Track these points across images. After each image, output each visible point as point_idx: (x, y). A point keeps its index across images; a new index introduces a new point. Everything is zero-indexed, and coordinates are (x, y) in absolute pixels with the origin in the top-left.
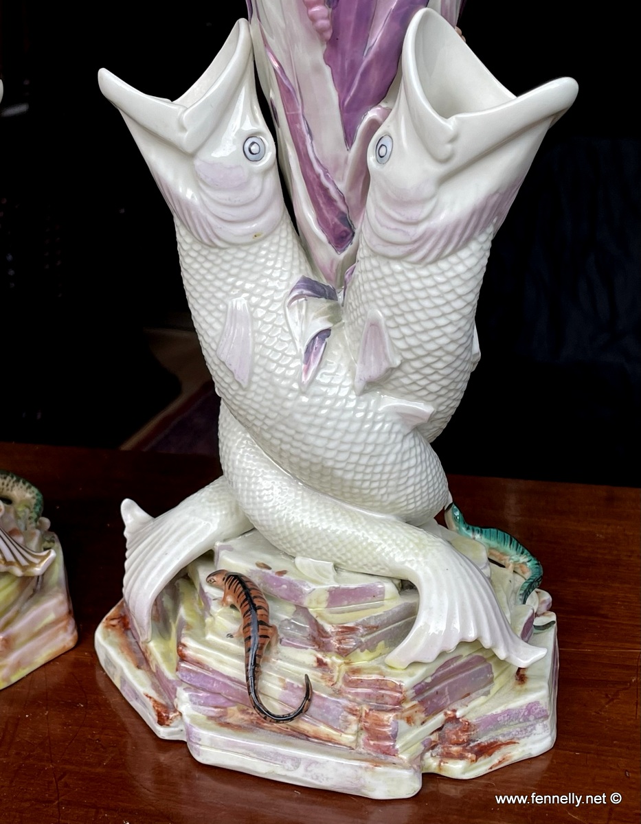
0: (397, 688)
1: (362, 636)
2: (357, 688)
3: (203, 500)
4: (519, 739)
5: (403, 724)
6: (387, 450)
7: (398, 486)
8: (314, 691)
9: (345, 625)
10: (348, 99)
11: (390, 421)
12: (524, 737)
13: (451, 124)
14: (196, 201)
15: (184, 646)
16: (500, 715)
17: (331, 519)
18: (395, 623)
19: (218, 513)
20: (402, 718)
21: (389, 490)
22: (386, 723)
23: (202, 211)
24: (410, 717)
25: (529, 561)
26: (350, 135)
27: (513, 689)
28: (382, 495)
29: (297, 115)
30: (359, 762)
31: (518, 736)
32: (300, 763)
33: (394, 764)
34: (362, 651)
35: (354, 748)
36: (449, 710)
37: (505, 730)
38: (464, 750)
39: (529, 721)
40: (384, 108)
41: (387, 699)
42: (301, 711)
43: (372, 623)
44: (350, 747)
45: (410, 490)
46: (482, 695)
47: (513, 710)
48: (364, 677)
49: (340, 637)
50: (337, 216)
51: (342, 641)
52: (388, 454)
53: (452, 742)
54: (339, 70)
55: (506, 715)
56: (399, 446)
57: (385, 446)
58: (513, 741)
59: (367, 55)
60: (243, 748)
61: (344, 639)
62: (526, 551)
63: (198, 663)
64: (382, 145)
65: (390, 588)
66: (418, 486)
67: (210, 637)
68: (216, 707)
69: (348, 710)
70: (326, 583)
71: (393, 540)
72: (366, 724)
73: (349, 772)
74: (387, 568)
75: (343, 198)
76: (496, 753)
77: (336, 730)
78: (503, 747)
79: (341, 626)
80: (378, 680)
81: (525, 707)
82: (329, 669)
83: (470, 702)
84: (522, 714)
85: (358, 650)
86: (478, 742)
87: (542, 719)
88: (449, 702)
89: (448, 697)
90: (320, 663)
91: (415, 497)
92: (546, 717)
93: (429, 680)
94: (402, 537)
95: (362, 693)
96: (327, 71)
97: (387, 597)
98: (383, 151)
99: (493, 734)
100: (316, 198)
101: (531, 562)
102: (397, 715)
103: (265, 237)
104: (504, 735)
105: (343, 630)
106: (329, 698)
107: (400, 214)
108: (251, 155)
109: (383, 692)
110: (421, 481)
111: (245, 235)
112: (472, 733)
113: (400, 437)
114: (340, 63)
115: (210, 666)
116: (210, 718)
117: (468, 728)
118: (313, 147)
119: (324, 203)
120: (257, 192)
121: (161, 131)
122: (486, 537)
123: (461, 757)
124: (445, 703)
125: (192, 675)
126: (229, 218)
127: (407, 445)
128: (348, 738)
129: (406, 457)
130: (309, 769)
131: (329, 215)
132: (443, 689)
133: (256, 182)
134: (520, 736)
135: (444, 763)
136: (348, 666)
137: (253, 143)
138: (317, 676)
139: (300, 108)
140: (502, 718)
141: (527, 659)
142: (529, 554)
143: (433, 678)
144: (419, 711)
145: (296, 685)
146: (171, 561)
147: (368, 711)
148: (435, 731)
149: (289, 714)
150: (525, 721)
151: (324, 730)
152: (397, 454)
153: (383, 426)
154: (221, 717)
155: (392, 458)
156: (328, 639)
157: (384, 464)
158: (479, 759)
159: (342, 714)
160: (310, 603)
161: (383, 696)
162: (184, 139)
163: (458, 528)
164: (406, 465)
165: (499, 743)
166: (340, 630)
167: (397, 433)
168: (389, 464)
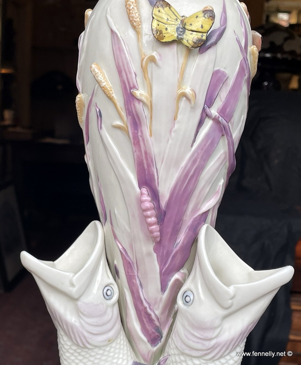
10: (164, 269)
13: (231, 290)
14: (77, 324)
23: (80, 329)
26: (164, 287)
29: (134, 276)
40: (182, 273)
50: (154, 328)
54: (161, 255)
59: (175, 247)
64: (187, 296)
75: (158, 319)
96: (155, 255)
98: (188, 299)
100: (143, 319)
103: (114, 341)
107: (200, 334)
108: (107, 296)
111: (104, 341)
114: (161, 251)
118: (143, 292)
119: (146, 321)
120: (110, 317)
121: (60, 286)
126: (95, 332)
131: (149, 327)
133: (109, 311)
137: (108, 290)
139: (136, 272)
162: (73, 291)
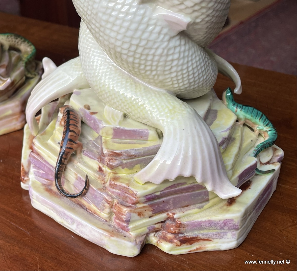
0: (133, 195)
1: (124, 159)
2: (114, 189)
3: (73, 64)
4: (213, 239)
5: (135, 216)
6: (156, 46)
7: (164, 71)
8: (90, 185)
9: (115, 151)
11: (160, 25)
12: (217, 238)
15: (34, 144)
16: (204, 222)
17: (123, 86)
18: (149, 155)
19: (77, 73)
20: (134, 212)
21: (159, 72)
22: (123, 213)
24: (141, 213)
25: (270, 131)
27: (221, 208)
28: (154, 76)
30: (103, 231)
31: (213, 237)
32: (74, 222)
33: (125, 237)
34: (123, 168)
35: (108, 221)
36: (171, 212)
37: (206, 232)
38: (175, 238)
39: (224, 229)
41: (128, 199)
42: (82, 194)
43: (133, 153)
44: (105, 220)
45: (174, 75)
46: (197, 208)
47: (214, 221)
48: (118, 183)
49: (111, 158)
51: (111, 160)
52: (157, 48)
53: (169, 231)
55: (208, 223)
56: (165, 44)
57: (155, 42)
58: (209, 239)
60: (50, 206)
61: (112, 159)
62: (270, 124)
63: (38, 154)
65: (152, 133)
66: (180, 73)
67: (50, 142)
68: (47, 180)
69: (106, 200)
70: (113, 124)
71: (156, 105)
72: (115, 210)
73: (97, 235)
74: (150, 122)
76: (196, 243)
77: (98, 209)
78: (201, 241)
79: (112, 151)
80: (125, 187)
81: (222, 221)
82: (104, 174)
83: (187, 210)
84: (220, 224)
85: (120, 167)
86: (185, 235)
87: (233, 230)
88: (172, 208)
89: (172, 205)
90: (100, 169)
91: (178, 80)
92: (237, 229)
93: (158, 194)
94: (163, 104)
95: (116, 192)
97: (149, 138)
99: (196, 232)
101: (271, 131)
102: (131, 210)
104: (203, 235)
105: (113, 154)
106: (97, 190)
109: (127, 195)
110: (182, 70)
112: (182, 229)
113: (167, 38)
115: (44, 158)
116: (43, 185)
117: (180, 226)
122: (244, 111)
123: (171, 241)
124: (169, 208)
125: (35, 160)
127: (172, 44)
128: (104, 215)
129: (171, 52)
130: (79, 227)
132: (169, 200)
134: (214, 237)
135: (160, 242)
136: (114, 175)
138: (96, 176)
140: (205, 224)
141: (226, 194)
142: (272, 126)
143: (161, 193)
144: (148, 210)
145: (82, 179)
146: (45, 95)
147: (116, 203)
148: (159, 223)
149: (74, 194)
150: (221, 229)
151: (93, 207)
152: (164, 49)
153: (154, 29)
154: (49, 185)
155: (159, 51)
156: (104, 157)
157: (154, 55)
158: (182, 245)
159: (102, 201)
160: (103, 134)
161: (126, 197)
163: (228, 103)
164: (170, 58)
165: (199, 238)
166: (111, 153)
167: (165, 35)
168: (157, 55)
